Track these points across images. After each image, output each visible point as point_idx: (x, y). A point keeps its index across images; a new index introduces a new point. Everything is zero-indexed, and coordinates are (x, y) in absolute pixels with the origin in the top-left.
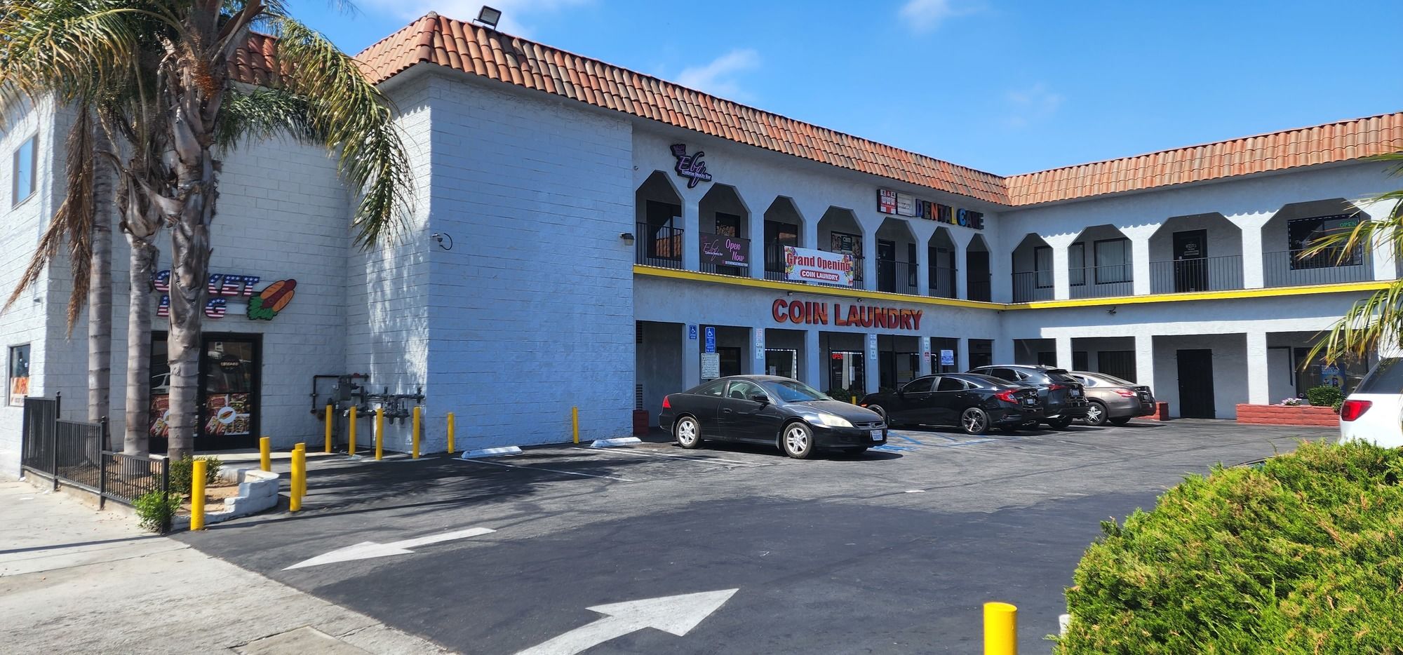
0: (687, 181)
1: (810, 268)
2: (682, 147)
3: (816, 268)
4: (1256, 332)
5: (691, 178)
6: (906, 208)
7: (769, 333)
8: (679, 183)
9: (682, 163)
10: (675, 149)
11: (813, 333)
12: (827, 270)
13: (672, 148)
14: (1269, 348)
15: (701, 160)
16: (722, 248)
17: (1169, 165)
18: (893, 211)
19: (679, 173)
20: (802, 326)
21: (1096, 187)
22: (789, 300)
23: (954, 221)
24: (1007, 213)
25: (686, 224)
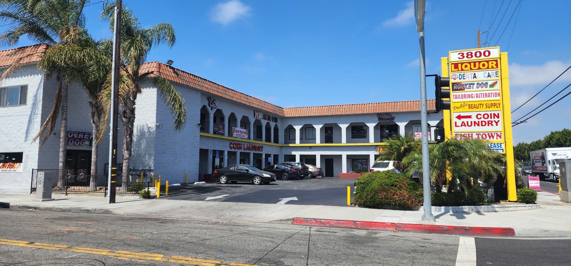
0: (211, 108)
1: (238, 133)
2: (210, 98)
3: (240, 134)
4: (344, 154)
5: (212, 107)
6: (260, 117)
7: (229, 152)
8: (209, 109)
9: (210, 103)
10: (209, 99)
11: (239, 152)
12: (242, 134)
13: (208, 98)
14: (347, 158)
15: (215, 102)
16: (218, 128)
17: (326, 110)
18: (258, 117)
19: (209, 106)
20: (236, 150)
21: (308, 114)
22: (233, 143)
23: (271, 120)
24: (284, 118)
25: (210, 120)
